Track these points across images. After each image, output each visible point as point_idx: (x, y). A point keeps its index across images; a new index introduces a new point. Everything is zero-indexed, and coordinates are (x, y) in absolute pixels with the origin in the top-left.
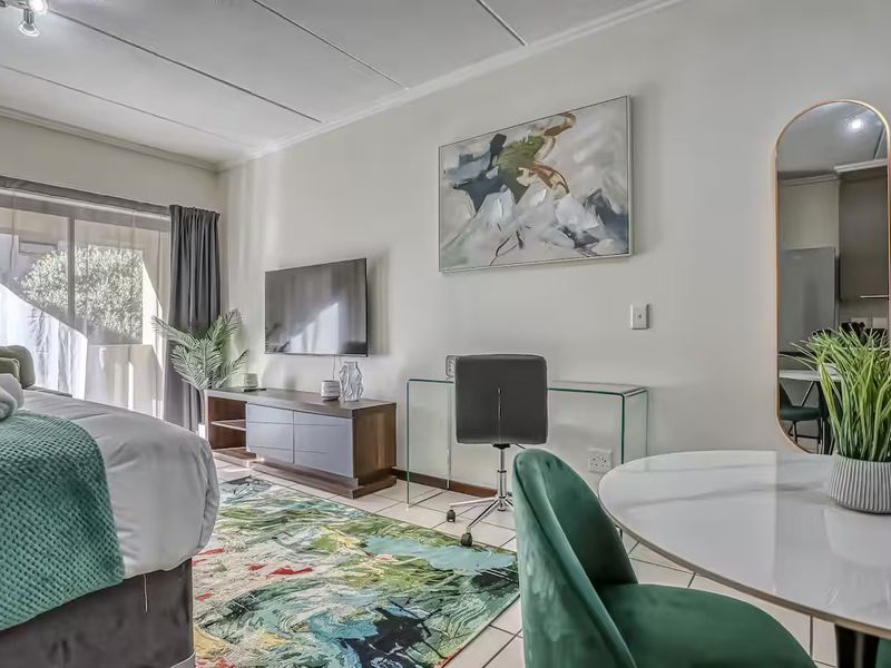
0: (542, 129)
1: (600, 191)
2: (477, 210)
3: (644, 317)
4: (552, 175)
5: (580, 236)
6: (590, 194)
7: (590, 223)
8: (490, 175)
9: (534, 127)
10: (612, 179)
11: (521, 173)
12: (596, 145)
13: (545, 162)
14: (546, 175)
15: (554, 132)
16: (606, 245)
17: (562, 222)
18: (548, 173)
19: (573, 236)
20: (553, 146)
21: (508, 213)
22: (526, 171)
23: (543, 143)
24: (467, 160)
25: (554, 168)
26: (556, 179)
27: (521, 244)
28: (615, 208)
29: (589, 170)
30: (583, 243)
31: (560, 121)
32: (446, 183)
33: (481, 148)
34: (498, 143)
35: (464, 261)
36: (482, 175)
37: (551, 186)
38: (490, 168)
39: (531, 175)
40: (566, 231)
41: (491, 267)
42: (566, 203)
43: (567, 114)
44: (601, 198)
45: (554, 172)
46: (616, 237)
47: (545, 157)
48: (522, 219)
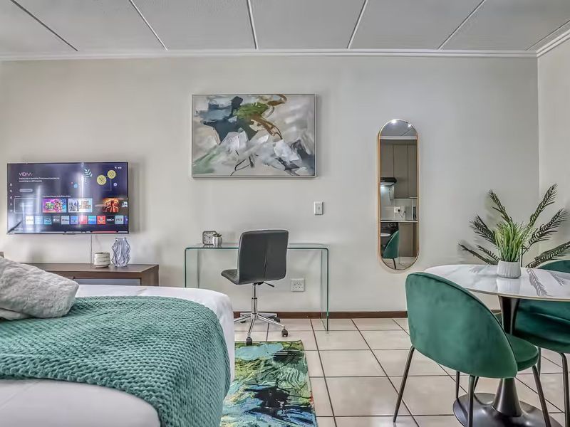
0: (266, 100)
1: (299, 141)
2: (221, 141)
3: (321, 209)
4: (272, 128)
5: (288, 163)
6: (294, 142)
7: (294, 157)
8: (231, 120)
9: (262, 98)
10: (306, 136)
11: (252, 123)
12: (298, 116)
13: (268, 119)
14: (269, 127)
15: (274, 103)
16: (303, 170)
17: (278, 155)
18: (270, 126)
19: (284, 163)
20: (272, 112)
21: (244, 145)
22: (256, 123)
23: (267, 108)
24: (214, 107)
25: (274, 124)
26: (274, 130)
27: (252, 165)
28: (308, 152)
29: (294, 129)
30: (290, 168)
31: (277, 99)
32: (199, 120)
33: (225, 102)
34: (237, 102)
35: (211, 171)
36: (225, 120)
37: (271, 134)
38: (231, 116)
39: (258, 125)
40: (280, 160)
41: (231, 177)
42: (280, 144)
43: (281, 95)
44: (300, 145)
45: (273, 126)
46: (309, 167)
47: (268, 116)
48: (252, 150)
